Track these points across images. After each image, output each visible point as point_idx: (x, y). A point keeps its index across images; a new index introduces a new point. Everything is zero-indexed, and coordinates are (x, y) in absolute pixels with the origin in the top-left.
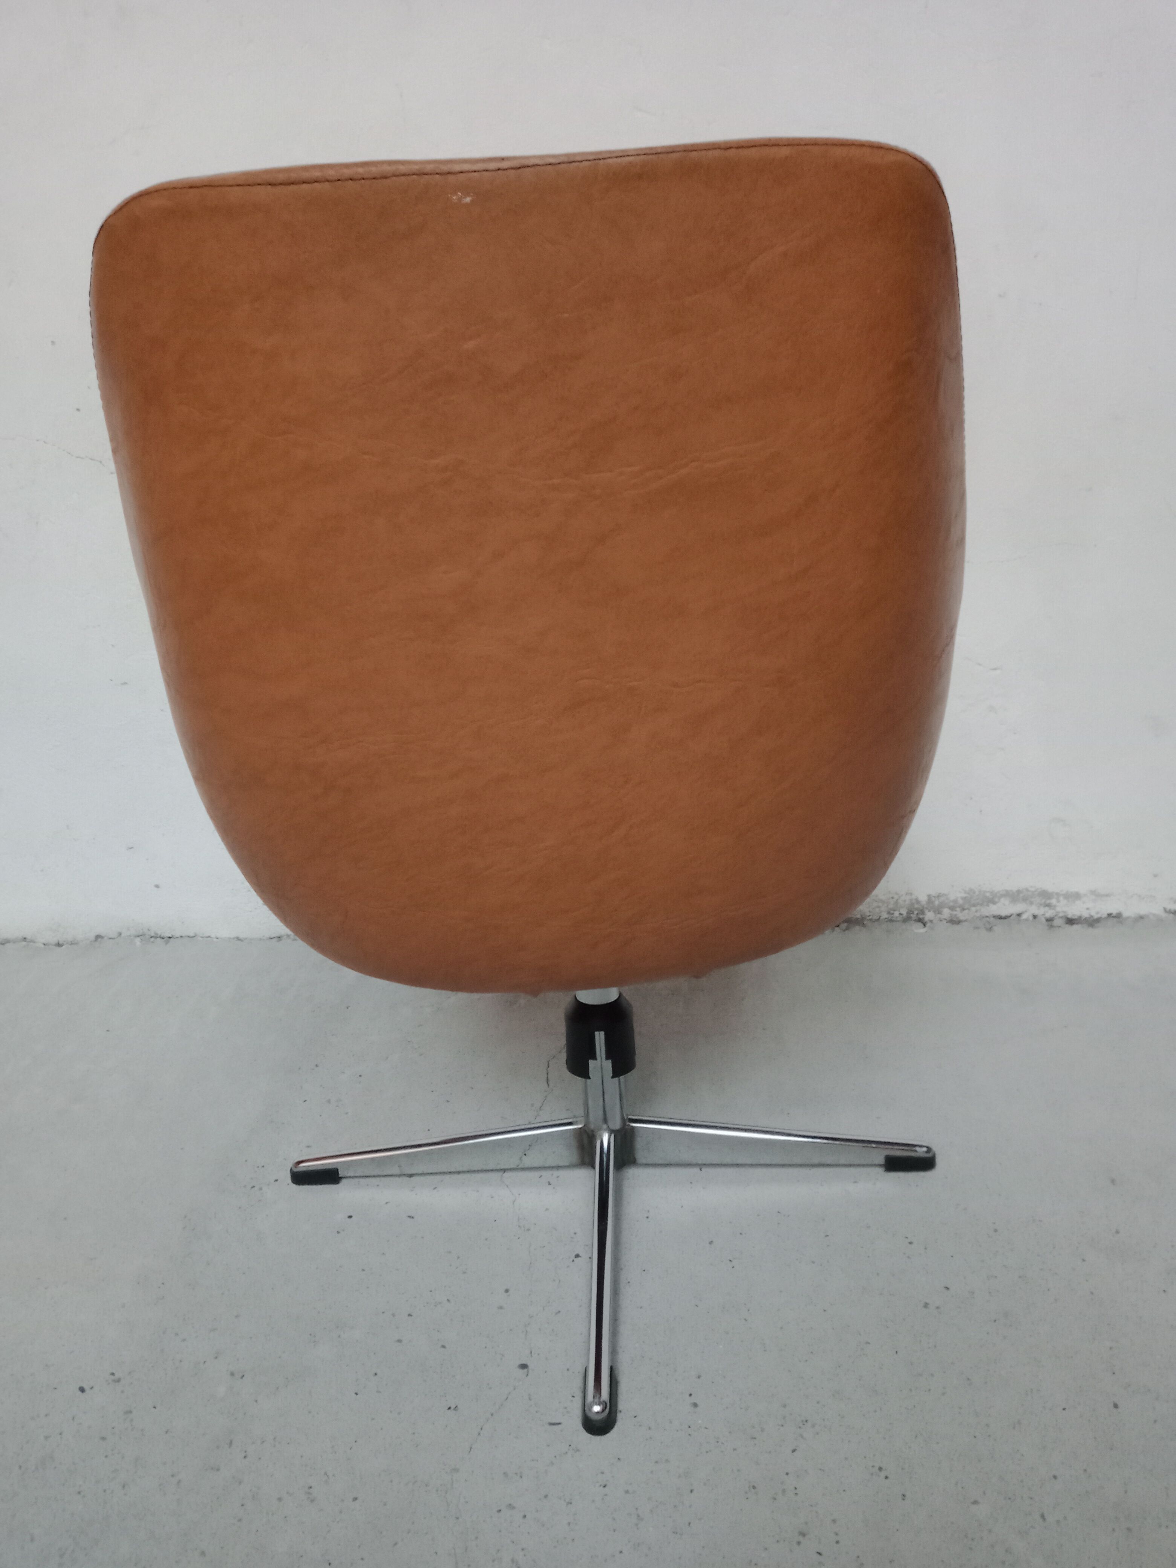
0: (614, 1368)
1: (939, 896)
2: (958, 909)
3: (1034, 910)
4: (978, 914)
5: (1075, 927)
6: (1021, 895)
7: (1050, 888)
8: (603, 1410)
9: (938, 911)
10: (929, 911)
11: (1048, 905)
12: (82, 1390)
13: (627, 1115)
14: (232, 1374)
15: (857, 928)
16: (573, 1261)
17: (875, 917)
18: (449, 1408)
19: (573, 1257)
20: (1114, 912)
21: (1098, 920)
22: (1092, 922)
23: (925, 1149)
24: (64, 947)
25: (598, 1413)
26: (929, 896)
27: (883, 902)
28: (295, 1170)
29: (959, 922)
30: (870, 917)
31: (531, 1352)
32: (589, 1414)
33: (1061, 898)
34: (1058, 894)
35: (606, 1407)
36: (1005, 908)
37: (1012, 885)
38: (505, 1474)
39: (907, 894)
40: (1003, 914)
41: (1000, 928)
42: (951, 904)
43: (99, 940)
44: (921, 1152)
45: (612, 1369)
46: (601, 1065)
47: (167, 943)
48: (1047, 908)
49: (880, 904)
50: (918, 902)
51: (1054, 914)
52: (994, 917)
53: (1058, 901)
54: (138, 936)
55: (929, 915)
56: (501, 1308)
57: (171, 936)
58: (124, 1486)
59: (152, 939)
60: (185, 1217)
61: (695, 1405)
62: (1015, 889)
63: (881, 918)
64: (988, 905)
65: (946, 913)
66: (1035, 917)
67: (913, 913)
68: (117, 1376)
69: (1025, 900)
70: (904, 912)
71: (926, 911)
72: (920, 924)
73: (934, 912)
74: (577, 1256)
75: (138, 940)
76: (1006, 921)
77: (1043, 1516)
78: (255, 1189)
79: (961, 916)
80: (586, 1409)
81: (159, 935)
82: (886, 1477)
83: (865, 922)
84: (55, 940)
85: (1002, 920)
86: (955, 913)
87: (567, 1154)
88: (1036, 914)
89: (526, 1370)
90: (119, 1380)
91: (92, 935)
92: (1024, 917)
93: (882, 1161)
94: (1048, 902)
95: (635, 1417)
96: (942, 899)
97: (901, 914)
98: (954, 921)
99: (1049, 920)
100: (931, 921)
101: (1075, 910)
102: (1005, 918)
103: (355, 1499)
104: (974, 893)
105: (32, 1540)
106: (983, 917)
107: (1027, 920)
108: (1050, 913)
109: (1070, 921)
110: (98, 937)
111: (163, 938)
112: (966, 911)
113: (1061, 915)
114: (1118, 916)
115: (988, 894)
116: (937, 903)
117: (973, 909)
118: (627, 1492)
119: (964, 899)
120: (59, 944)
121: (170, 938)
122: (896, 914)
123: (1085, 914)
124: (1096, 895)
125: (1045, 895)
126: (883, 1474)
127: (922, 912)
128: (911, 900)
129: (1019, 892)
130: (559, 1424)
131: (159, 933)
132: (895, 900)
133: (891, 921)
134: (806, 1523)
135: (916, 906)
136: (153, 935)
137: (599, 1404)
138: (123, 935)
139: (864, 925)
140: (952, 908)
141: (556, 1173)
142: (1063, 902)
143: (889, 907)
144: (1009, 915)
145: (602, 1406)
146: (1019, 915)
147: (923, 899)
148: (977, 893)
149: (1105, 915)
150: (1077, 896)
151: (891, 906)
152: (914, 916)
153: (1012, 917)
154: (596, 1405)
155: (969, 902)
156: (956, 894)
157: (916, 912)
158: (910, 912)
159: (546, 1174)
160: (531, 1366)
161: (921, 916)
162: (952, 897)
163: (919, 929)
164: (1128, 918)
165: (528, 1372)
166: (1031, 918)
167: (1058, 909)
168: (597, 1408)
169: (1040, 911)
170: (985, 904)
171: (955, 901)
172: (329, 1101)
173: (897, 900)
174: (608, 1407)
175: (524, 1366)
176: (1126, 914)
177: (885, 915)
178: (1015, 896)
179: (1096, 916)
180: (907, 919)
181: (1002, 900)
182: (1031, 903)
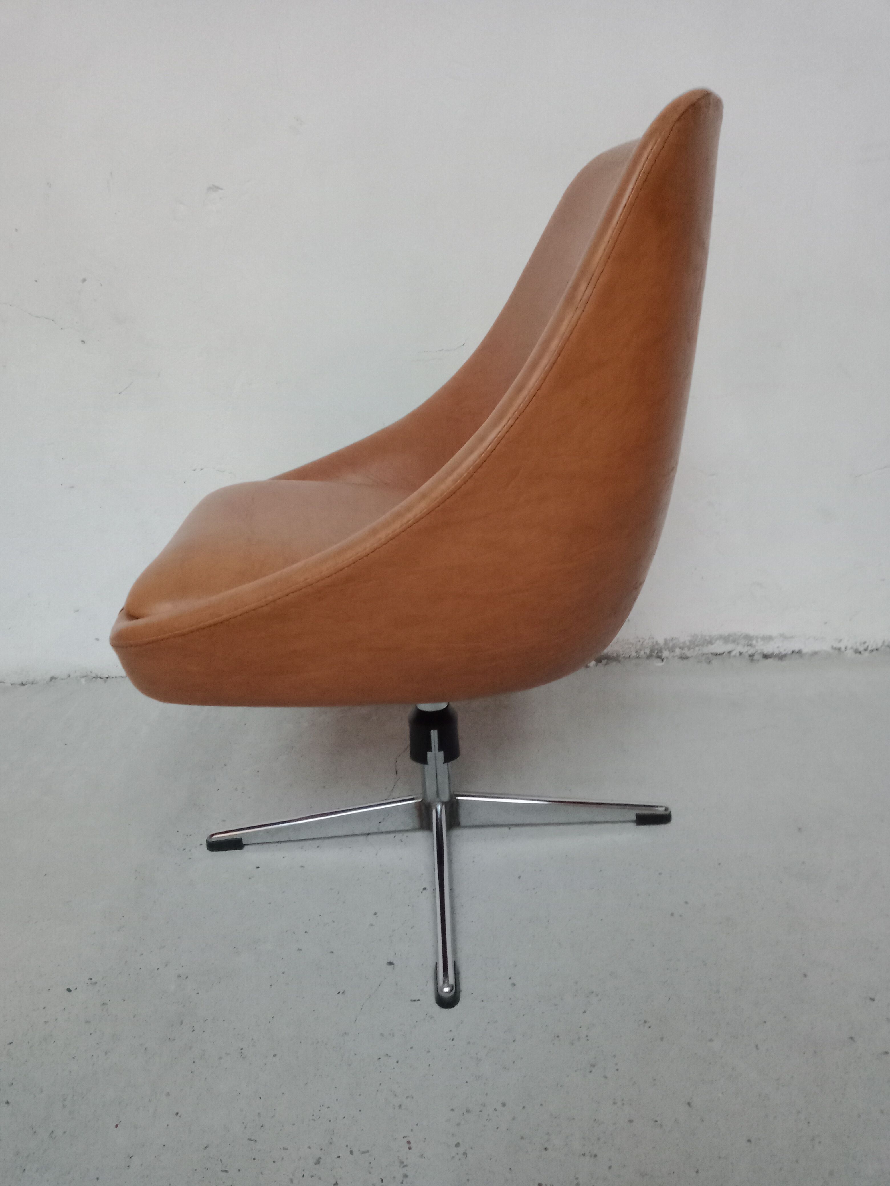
0: (456, 961)
1: (672, 639)
2: (686, 649)
3: (740, 648)
4: (700, 652)
5: (770, 660)
6: (731, 638)
7: (752, 633)
8: (451, 991)
9: (672, 650)
10: (666, 650)
11: (750, 645)
12: (69, 990)
13: (453, 792)
14: (179, 976)
15: (614, 663)
16: (422, 892)
17: (628, 655)
18: (339, 993)
19: (422, 890)
20: (797, 649)
21: (785, 655)
22: (781, 657)
23: (663, 809)
24: (26, 686)
25: (447, 992)
26: (666, 640)
27: (632, 644)
28: (210, 840)
29: (687, 658)
30: (623, 655)
31: (395, 954)
32: (440, 993)
33: (759, 640)
34: (757, 637)
35: (453, 989)
36: (719, 647)
37: (725, 631)
38: (382, 1035)
39: (649, 638)
40: (718, 652)
41: (716, 662)
42: (681, 645)
43: (53, 680)
44: (661, 811)
45: (455, 963)
46: (435, 755)
47: (105, 681)
48: (749, 648)
49: (631, 646)
50: (657, 643)
51: (755, 651)
52: (712, 654)
53: (757, 642)
54: (83, 677)
55: (665, 654)
56: (372, 925)
57: (108, 677)
58: (106, 1053)
59: (94, 679)
60: (136, 871)
61: (514, 985)
62: (726, 634)
63: (631, 656)
64: (707, 645)
65: (678, 651)
66: (741, 654)
67: (654, 652)
68: (93, 980)
69: (734, 641)
70: (648, 651)
71: (664, 651)
72: (659, 660)
73: (669, 651)
74: (425, 889)
75: (83, 681)
76: (720, 657)
77: (757, 1047)
78: (186, 850)
79: (688, 653)
80: (439, 991)
81: (99, 676)
82: (650, 1027)
83: (620, 659)
84: (20, 681)
85: (717, 657)
86: (684, 651)
87: (412, 821)
88: (741, 651)
89: (392, 966)
90: (96, 983)
91: (48, 677)
92: (733, 653)
93: (634, 818)
94: (750, 643)
95: (472, 994)
96: (674, 642)
97: (645, 653)
98: (684, 658)
99: (751, 656)
100: (667, 658)
101: (769, 648)
102: (720, 654)
103: (275, 1055)
104: (697, 637)
105: (42, 1091)
106: (703, 655)
107: (735, 656)
108: (751, 651)
109: (766, 657)
110: (52, 678)
111: (102, 678)
112: (692, 650)
113: (759, 652)
114: (799, 652)
115: (707, 638)
116: (671, 644)
117: (697, 649)
118: (469, 1043)
119: (690, 641)
120: (22, 683)
121: (107, 678)
122: (642, 653)
123: (776, 651)
124: (784, 637)
125: (748, 639)
126: (647, 1025)
127: (660, 651)
128: (653, 643)
129: (729, 636)
130: (419, 1000)
131: (99, 675)
132: (641, 642)
133: (638, 658)
134: (595, 1058)
135: (656, 647)
136: (94, 676)
137: (448, 986)
138: (71, 676)
139: (619, 661)
140: (682, 648)
141: (406, 834)
142: (761, 643)
143: (637, 648)
144: (722, 653)
145: (450, 988)
146: (730, 652)
147: (661, 642)
148: (699, 637)
149: (790, 652)
150: (770, 638)
151: (638, 647)
152: (655, 654)
153: (724, 654)
154: (446, 987)
155: (693, 644)
156: (684, 638)
157: (656, 652)
158: (652, 651)
159: (399, 836)
160: (395, 962)
161: (660, 655)
162: (682, 640)
163: (659, 664)
164: (806, 653)
165: (394, 967)
166: (738, 654)
167: (757, 648)
168: (446, 990)
169: (744, 650)
170: (706, 644)
171: (684, 643)
172: (236, 789)
173: (642, 643)
174: (454, 989)
175: (391, 963)
176: (805, 650)
177: (634, 654)
178: (726, 639)
179: (784, 653)
180: (649, 657)
181: (718, 642)
182: (738, 644)
